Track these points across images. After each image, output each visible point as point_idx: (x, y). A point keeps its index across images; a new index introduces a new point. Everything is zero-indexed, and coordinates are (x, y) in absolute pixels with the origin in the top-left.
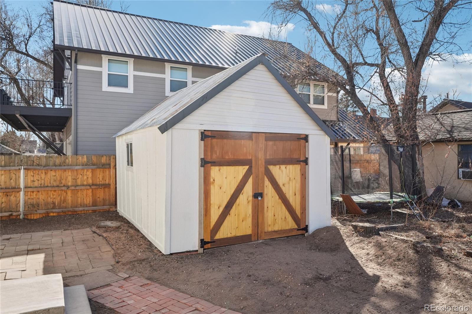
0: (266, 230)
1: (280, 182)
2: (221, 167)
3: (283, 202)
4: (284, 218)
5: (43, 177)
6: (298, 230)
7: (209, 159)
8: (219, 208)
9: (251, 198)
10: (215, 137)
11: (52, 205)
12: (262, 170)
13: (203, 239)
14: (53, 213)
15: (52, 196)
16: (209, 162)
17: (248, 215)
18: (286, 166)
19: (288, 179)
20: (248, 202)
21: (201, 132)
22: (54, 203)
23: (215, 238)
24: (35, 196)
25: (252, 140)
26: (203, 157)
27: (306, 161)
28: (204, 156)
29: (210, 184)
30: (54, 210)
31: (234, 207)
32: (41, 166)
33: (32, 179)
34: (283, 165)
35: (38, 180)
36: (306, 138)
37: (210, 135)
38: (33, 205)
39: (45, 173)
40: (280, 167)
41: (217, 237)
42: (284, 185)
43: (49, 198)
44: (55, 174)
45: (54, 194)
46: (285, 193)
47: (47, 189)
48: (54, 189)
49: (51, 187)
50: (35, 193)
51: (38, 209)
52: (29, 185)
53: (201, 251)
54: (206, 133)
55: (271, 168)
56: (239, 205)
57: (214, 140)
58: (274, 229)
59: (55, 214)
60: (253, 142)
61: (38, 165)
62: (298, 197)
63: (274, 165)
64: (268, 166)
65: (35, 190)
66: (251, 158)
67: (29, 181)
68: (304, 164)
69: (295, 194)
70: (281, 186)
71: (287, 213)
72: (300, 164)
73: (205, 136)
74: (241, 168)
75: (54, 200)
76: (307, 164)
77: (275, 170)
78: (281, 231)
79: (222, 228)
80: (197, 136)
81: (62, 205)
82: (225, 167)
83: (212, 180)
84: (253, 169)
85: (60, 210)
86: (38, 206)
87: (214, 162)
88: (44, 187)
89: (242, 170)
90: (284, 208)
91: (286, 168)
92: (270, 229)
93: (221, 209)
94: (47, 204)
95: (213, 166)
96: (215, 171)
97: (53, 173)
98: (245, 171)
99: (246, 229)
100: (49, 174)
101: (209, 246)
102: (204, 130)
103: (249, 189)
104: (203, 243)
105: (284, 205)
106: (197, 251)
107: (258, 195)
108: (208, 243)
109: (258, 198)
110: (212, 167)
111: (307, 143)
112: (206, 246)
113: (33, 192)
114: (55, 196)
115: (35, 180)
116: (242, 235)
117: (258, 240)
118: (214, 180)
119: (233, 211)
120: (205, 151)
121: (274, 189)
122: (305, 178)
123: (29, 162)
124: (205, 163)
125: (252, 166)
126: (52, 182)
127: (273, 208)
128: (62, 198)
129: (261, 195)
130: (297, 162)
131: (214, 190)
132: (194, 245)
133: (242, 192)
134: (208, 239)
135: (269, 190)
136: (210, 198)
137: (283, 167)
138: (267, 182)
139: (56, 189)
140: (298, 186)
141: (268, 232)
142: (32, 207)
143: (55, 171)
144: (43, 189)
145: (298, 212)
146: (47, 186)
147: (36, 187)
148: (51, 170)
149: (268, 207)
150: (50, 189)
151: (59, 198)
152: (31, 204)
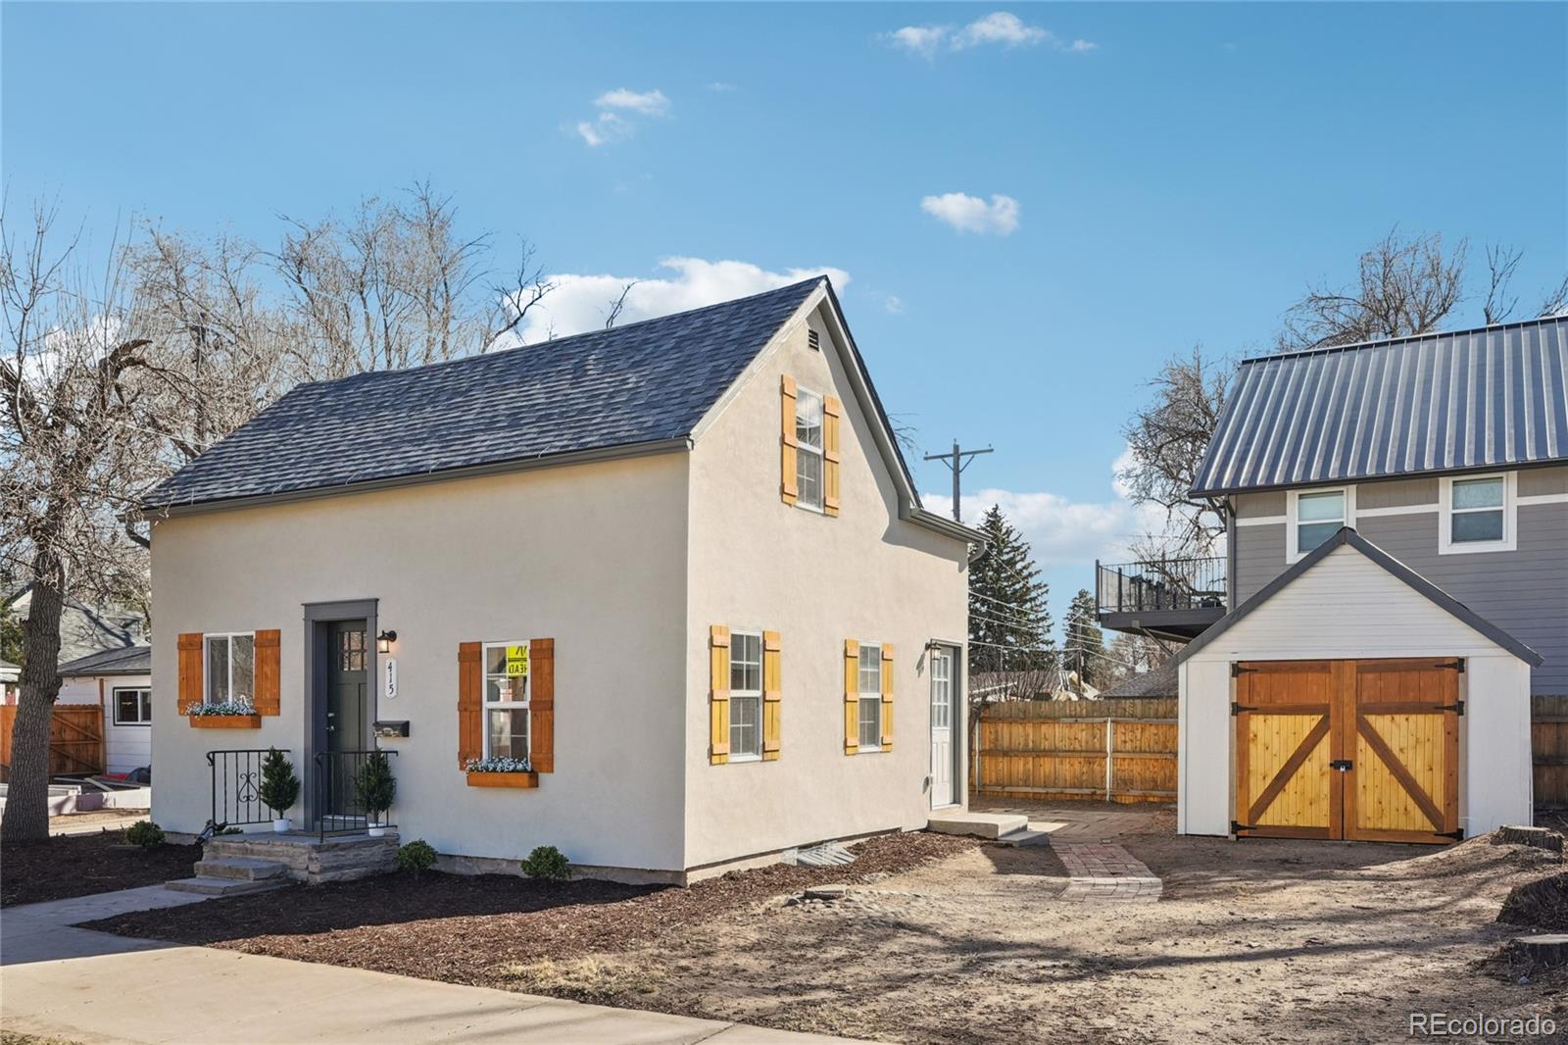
0: (1361, 824)
1: (1394, 745)
2: (1269, 717)
3: (1399, 781)
4: (1402, 810)
5: (1139, 737)
6: (1436, 835)
7: (1245, 703)
8: (1264, 778)
9: (1327, 768)
10: (1256, 670)
11: (1152, 784)
12: (1350, 721)
13: (1236, 822)
14: (1154, 797)
15: (1151, 769)
16: (1246, 709)
17: (1322, 796)
18: (1407, 716)
19: (1412, 740)
20: (1322, 775)
21: (1233, 665)
22: (1154, 781)
23: (1257, 823)
24: (1127, 767)
25: (1330, 672)
26: (1235, 701)
27: (1459, 708)
28: (1238, 698)
29: (1249, 741)
30: (1154, 792)
31: (1293, 780)
32: (1136, 717)
33: (1123, 738)
34: (1400, 714)
35: (1132, 741)
36: (1460, 664)
37: (1248, 668)
38: (1125, 782)
39: (1142, 729)
40: (1393, 718)
41: (1262, 821)
42: (1401, 750)
43: (1148, 772)
44: (1156, 732)
45: (1156, 764)
46: (1404, 764)
47: (1143, 756)
48: (1154, 756)
49: (1149, 752)
50: (1127, 762)
51: (1132, 788)
52: (1119, 749)
53: (1233, 837)
54: (1240, 665)
55: (1372, 719)
56: (1302, 777)
57: (1256, 676)
58: (1380, 826)
59: (1156, 800)
60: (1332, 676)
61: (1132, 716)
62: (1439, 777)
63: (1378, 714)
64: (1366, 716)
65: (1126, 756)
66: (1327, 702)
67: (1119, 742)
68: (1454, 713)
69: (1431, 769)
70: (1396, 751)
71: (1411, 802)
72: (1442, 713)
73: (1237, 669)
74: (1307, 718)
75: (1155, 776)
76: (1461, 713)
77: (1380, 723)
78: (1396, 831)
79: (1270, 809)
80: (1227, 670)
81: (1168, 784)
82: (1275, 717)
83: (1252, 735)
84: (1332, 722)
85: (1163, 793)
86: (1132, 784)
87: (1255, 709)
88: (1141, 751)
89: (1309, 723)
90: (1402, 791)
91: (1407, 719)
92: (1370, 825)
93: (1269, 781)
94: (1143, 781)
95: (1254, 714)
96: (1257, 723)
97: (1153, 730)
98: (1314, 723)
99: (1319, 816)
100: (1147, 732)
101: (1246, 833)
102: (1239, 662)
103: (1323, 751)
104: (1235, 827)
105: (1403, 786)
106: (1227, 837)
107: (1343, 764)
108: (1245, 828)
109: (1339, 768)
110: (1252, 716)
111: (1460, 675)
112: (1240, 833)
113: (1124, 759)
114: (1156, 769)
115: (1127, 739)
116: (1309, 825)
117: (1343, 839)
118: (1255, 736)
119: (1292, 785)
120: (1239, 692)
121: (1379, 756)
122: (1457, 740)
123: (1119, 711)
124: (1237, 709)
125: (1329, 716)
126: (1152, 744)
127: (1377, 791)
128: (1168, 773)
129: (1349, 765)
130: (1437, 709)
131: (1256, 752)
132: (1223, 828)
133: (1310, 756)
134: (1244, 822)
135: (1366, 757)
136: (1249, 761)
137: (1400, 718)
138: (1362, 742)
139: (1158, 756)
140: (1439, 754)
141: (1365, 829)
142: (1123, 783)
143: (1157, 726)
144: (1137, 756)
145: (1439, 801)
146: (1145, 752)
147: (1129, 752)
148: (1151, 725)
149: (1364, 787)
150: (1148, 756)
151: (1162, 773)
152: (1121, 780)
